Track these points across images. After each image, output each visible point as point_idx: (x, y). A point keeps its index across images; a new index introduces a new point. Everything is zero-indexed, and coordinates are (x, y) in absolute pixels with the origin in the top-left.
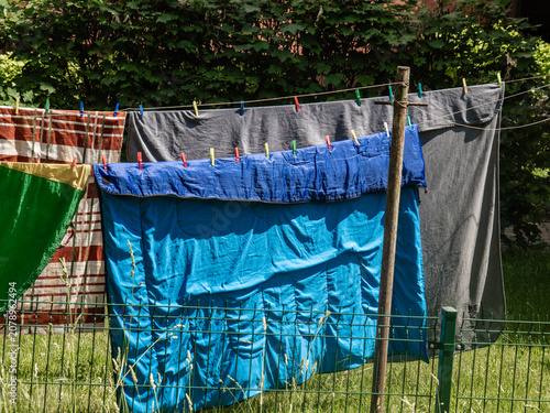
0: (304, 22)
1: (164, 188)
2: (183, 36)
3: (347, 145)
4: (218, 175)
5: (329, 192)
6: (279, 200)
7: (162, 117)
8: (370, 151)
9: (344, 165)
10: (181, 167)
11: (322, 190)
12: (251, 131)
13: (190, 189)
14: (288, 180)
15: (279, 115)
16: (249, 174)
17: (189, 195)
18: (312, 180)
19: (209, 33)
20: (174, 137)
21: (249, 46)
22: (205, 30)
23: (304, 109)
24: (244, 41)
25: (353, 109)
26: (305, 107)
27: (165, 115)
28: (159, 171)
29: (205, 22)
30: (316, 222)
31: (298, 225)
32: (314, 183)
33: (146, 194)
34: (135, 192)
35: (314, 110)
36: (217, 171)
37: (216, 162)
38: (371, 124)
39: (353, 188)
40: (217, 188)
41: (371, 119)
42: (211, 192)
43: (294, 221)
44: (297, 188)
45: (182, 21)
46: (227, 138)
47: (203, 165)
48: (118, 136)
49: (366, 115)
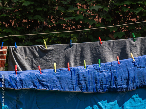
0: (102, 5)
1: (29, 84)
2: (36, 13)
3: (128, 62)
4: (58, 78)
5: (118, 87)
6: (91, 91)
7: (27, 49)
8: (141, 65)
9: (127, 72)
10: (38, 73)
11: (114, 86)
12: (75, 56)
13: (43, 86)
14: (96, 80)
15: (91, 47)
16: (75, 77)
17: (43, 89)
18: (109, 80)
19: (51, 11)
20: (34, 60)
21: (72, 18)
22: (48, 10)
23: (104, 44)
24: (70, 15)
25: (131, 43)
26: (105, 43)
27: (29, 48)
28: (26, 76)
29: (49, 5)
30: (112, 103)
31: (101, 105)
32: (110, 82)
33: (19, 88)
34: (13, 87)
35: (109, 44)
36: (58, 75)
37: (57, 71)
38: (141, 52)
39: (132, 85)
40: (58, 85)
41: (141, 49)
42: (54, 87)
43: (100, 103)
44: (101, 85)
45: (36, 5)
46: (62, 60)
47: (50, 72)
48: (3, 59)
49: (138, 47)
